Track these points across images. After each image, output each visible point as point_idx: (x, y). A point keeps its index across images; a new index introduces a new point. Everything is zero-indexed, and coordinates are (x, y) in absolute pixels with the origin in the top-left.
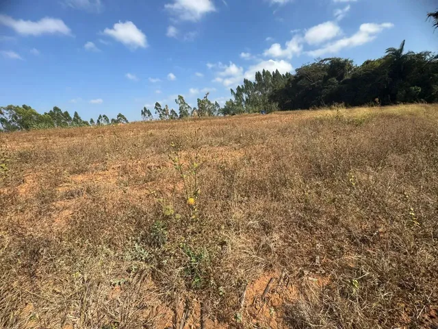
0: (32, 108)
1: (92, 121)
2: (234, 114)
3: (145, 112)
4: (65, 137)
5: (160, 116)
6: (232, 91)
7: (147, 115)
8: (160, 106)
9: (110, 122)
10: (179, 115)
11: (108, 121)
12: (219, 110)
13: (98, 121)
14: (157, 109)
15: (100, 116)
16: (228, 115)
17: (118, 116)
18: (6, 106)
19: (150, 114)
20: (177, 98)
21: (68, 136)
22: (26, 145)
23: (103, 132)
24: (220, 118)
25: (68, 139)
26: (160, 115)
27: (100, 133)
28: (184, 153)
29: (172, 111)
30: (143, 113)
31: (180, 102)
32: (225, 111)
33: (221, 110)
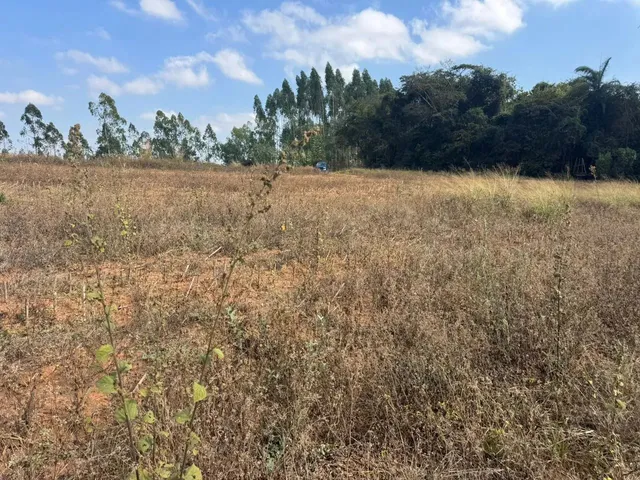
5: (37, 143)
8: (38, 114)
10: (94, 146)
12: (216, 148)
14: (29, 122)
16: (236, 164)
20: (97, 100)
24: (216, 168)
26: (37, 140)
29: (75, 131)
31: (102, 112)
32: (229, 152)
33: (218, 149)
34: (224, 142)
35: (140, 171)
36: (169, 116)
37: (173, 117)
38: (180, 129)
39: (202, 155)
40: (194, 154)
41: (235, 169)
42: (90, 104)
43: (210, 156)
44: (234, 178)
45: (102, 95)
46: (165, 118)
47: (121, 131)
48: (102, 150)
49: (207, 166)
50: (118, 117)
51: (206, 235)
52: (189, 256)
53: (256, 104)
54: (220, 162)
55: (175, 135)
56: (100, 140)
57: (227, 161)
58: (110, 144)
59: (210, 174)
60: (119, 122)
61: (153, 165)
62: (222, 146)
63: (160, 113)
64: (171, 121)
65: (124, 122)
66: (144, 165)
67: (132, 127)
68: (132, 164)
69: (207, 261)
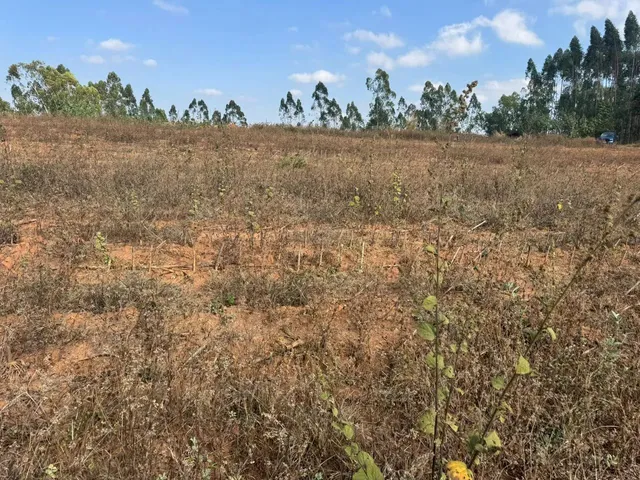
0: (71, 71)
1: (173, 110)
2: (515, 134)
3: (289, 103)
4: (115, 140)
5: (323, 118)
7: (292, 110)
8: (325, 91)
9: (210, 117)
10: (366, 119)
11: (206, 114)
12: (479, 118)
13: (187, 114)
14: (317, 98)
15: (194, 102)
16: (499, 135)
17: (228, 107)
18: (29, 62)
19: (299, 109)
20: (373, 75)
21: (122, 140)
22: (42, 149)
23: (193, 142)
24: (479, 139)
25: (121, 146)
26: (323, 114)
27: (185, 142)
28: (382, 232)
29: (352, 108)
30: (283, 105)
31: (376, 87)
32: (494, 122)
33: (482, 118)
34: (490, 111)
35: (406, 143)
36: (436, 87)
37: (440, 87)
38: (445, 99)
39: (463, 126)
40: (456, 125)
41: (499, 140)
42: (368, 79)
43: (472, 126)
44: (499, 148)
45: (379, 71)
46: (433, 89)
47: (390, 104)
48: (373, 122)
49: (468, 136)
50: (389, 91)
51: (469, 208)
52: (451, 228)
53: (529, 69)
54: (482, 133)
55: (440, 107)
56: (372, 113)
57: (490, 132)
58: (379, 116)
59: (472, 145)
60: (390, 96)
61: (417, 137)
62: (487, 116)
63: (428, 84)
64: (438, 92)
65: (394, 95)
66: (409, 136)
67: (402, 101)
68: (398, 135)
69: (469, 234)
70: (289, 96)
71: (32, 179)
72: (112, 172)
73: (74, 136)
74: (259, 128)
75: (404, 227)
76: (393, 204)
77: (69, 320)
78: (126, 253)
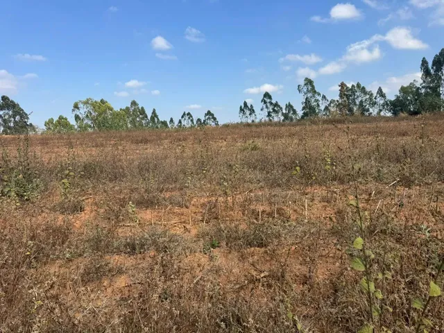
0: (108, 102)
1: (172, 120)
2: (415, 113)
3: (246, 108)
4: (137, 142)
5: (269, 115)
6: (424, 62)
7: (248, 112)
8: (270, 97)
9: (195, 123)
10: (300, 113)
11: (192, 121)
12: (386, 104)
13: (180, 122)
14: (265, 102)
15: (184, 114)
16: (403, 115)
17: (206, 115)
19: (252, 111)
21: (141, 142)
23: (185, 140)
24: (387, 119)
25: (141, 146)
26: (269, 113)
27: (180, 140)
29: (289, 107)
30: (241, 110)
31: (305, 90)
32: (397, 106)
33: (387, 104)
34: (393, 99)
35: (331, 126)
36: (349, 86)
37: (353, 86)
38: (358, 94)
39: (374, 111)
40: (368, 110)
41: (403, 119)
42: (299, 86)
43: (381, 111)
44: (404, 125)
45: (306, 79)
46: (347, 88)
47: (317, 101)
48: (305, 114)
49: (379, 118)
50: (315, 92)
51: (385, 170)
52: (372, 186)
53: (422, 65)
54: (389, 114)
55: (354, 99)
56: (304, 108)
57: (395, 113)
58: (310, 110)
59: (382, 124)
60: (316, 95)
61: (339, 122)
62: (391, 101)
63: (342, 85)
64: (351, 89)
65: (319, 94)
66: (333, 121)
67: (324, 97)
68: (325, 122)
69: (387, 189)
70: (245, 104)
71: (90, 171)
72: (136, 163)
73: (112, 142)
74: (226, 126)
75: (337, 188)
76: (326, 171)
77: (115, 260)
78: (147, 215)
